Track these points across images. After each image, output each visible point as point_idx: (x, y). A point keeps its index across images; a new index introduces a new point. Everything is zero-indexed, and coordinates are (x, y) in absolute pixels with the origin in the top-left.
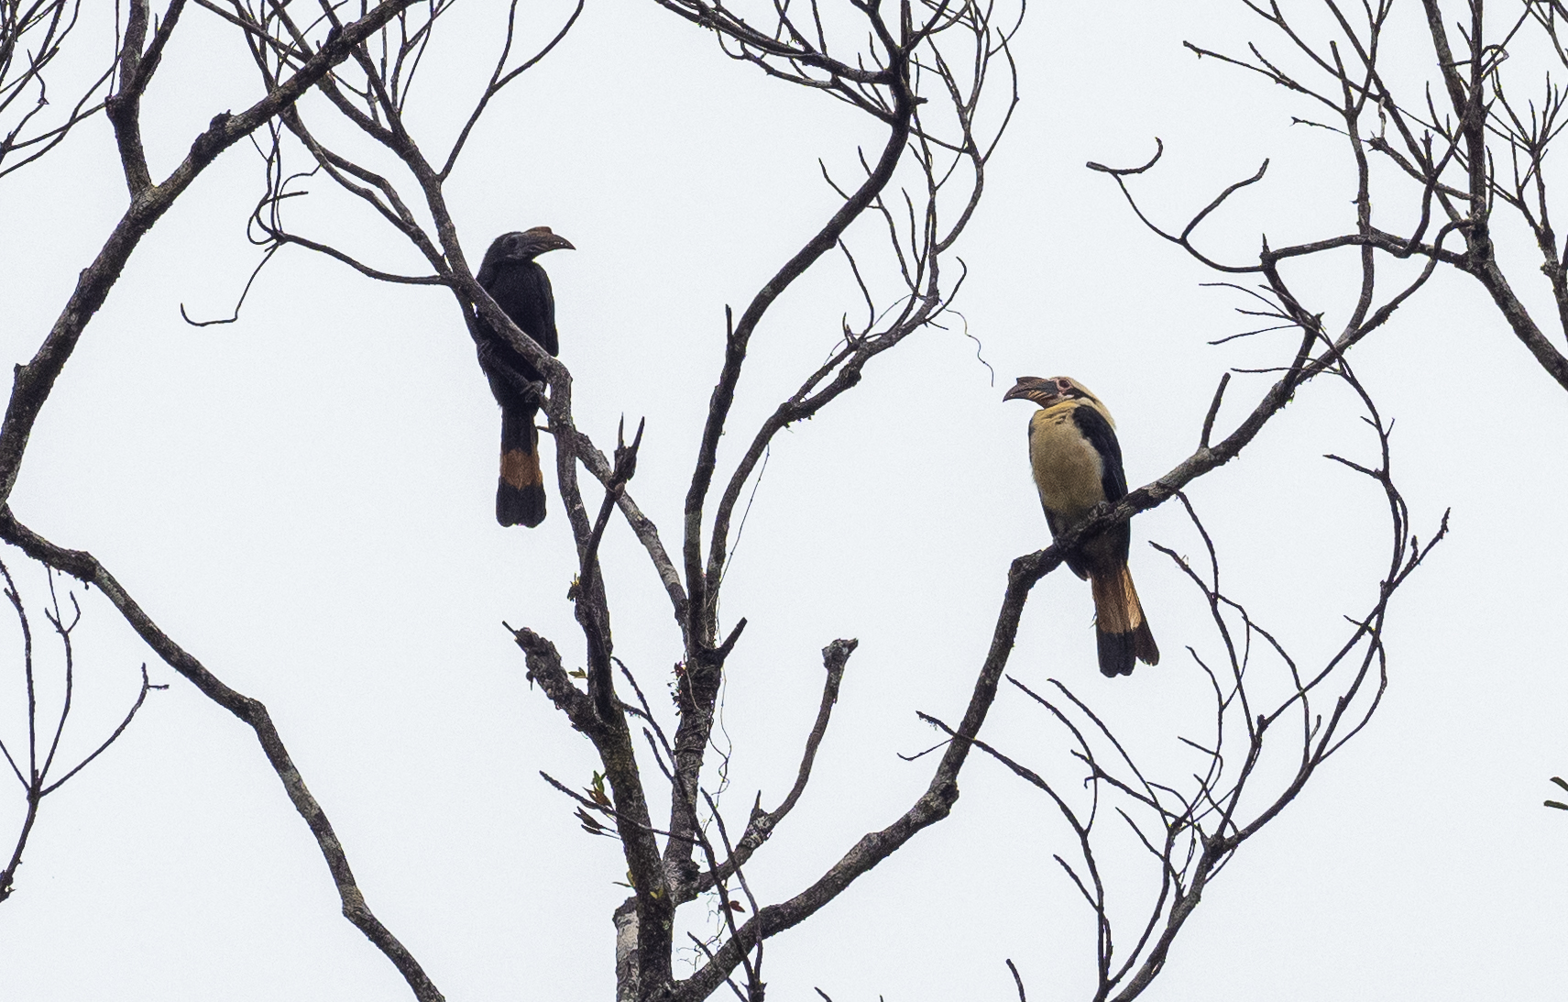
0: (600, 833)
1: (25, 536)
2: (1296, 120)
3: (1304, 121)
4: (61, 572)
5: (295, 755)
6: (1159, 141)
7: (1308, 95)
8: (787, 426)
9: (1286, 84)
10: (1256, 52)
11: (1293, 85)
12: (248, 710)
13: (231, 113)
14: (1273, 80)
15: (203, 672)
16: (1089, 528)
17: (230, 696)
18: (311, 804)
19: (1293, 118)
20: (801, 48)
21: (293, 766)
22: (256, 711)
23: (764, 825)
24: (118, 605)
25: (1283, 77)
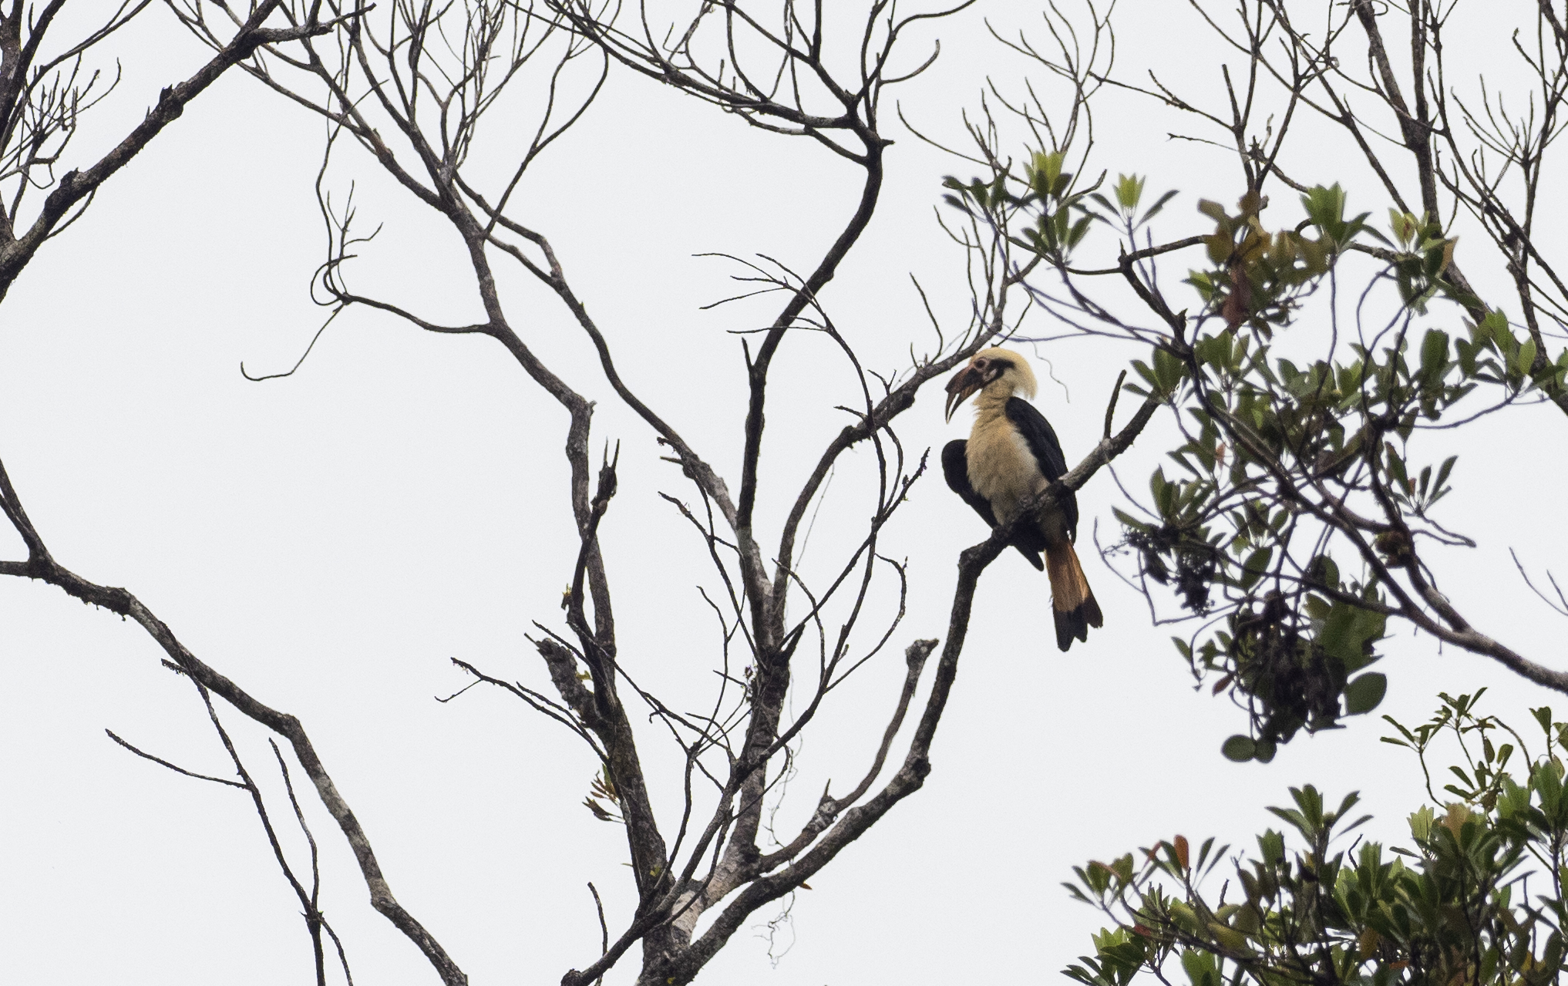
0: (609, 820)
1: (63, 576)
2: (1172, 136)
3: (1182, 137)
4: (99, 606)
5: (326, 763)
6: (1010, 159)
7: (1197, 113)
8: (852, 447)
9: (1176, 105)
10: (1153, 78)
11: (1183, 106)
12: (282, 724)
13: (79, 170)
14: (1164, 102)
15: (237, 691)
16: (1020, 518)
17: (264, 713)
18: (340, 807)
19: (1170, 134)
20: (756, 98)
21: (325, 774)
22: (289, 725)
23: (829, 809)
24: (153, 635)
25: (1175, 99)
